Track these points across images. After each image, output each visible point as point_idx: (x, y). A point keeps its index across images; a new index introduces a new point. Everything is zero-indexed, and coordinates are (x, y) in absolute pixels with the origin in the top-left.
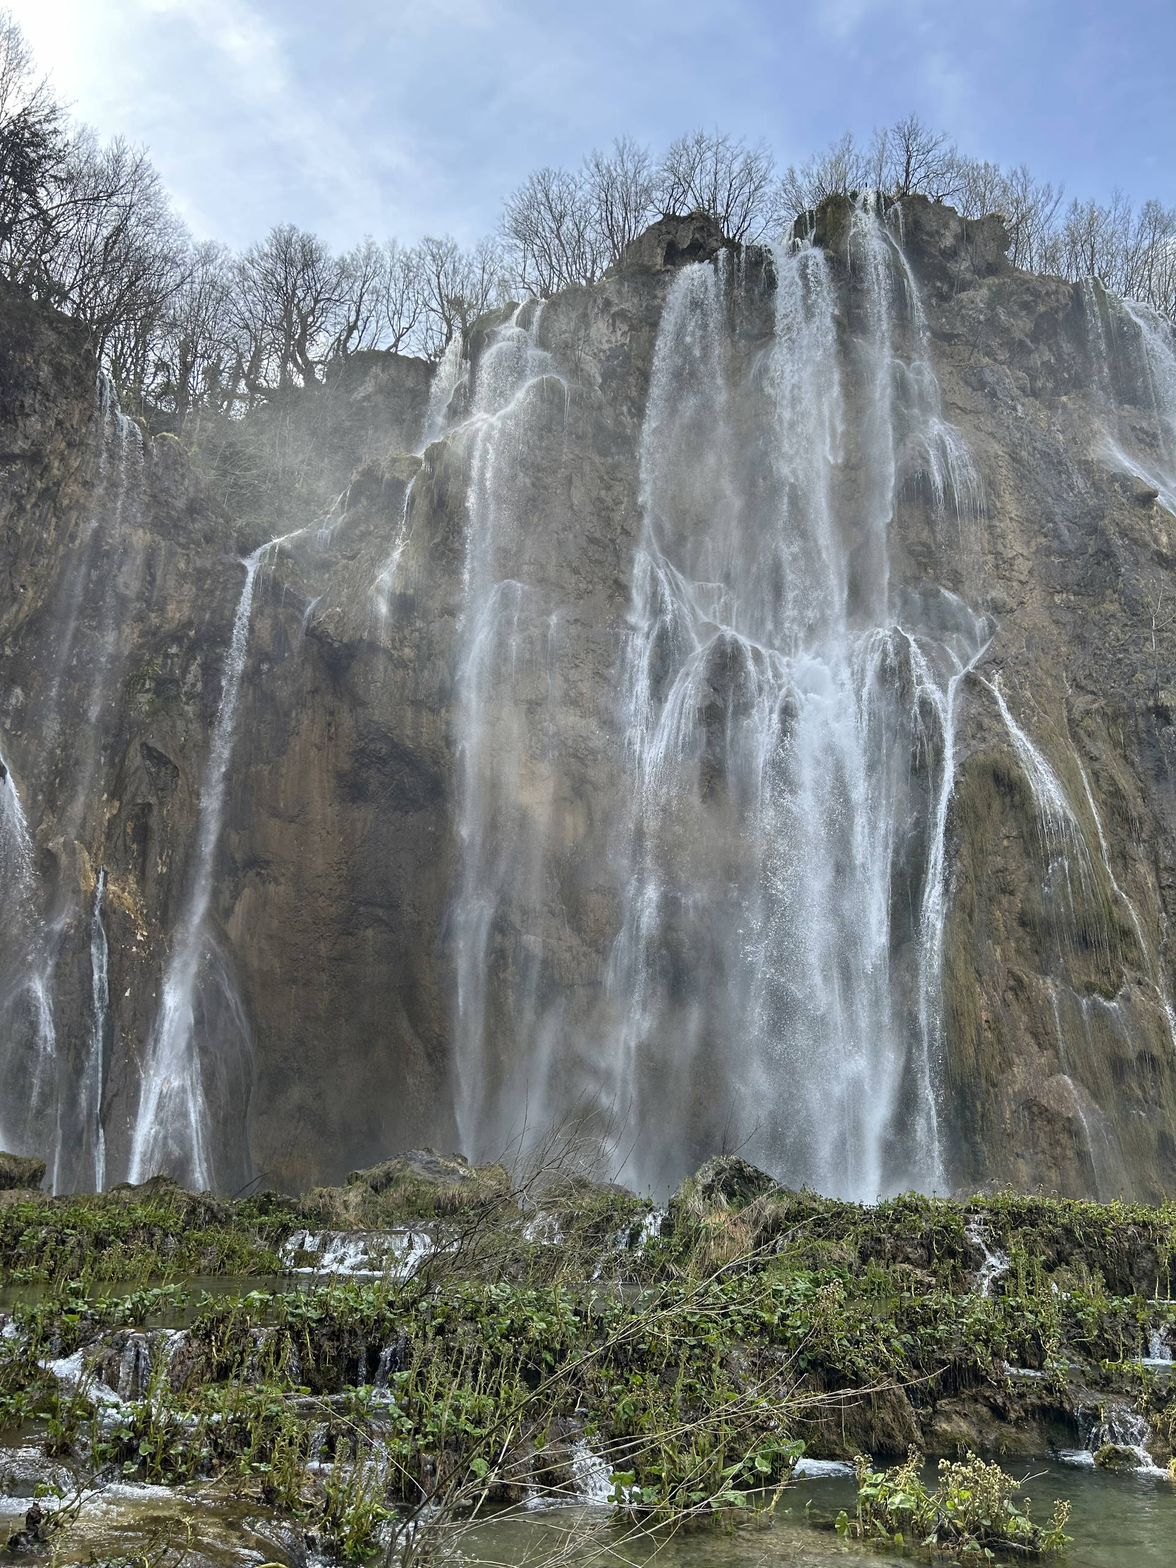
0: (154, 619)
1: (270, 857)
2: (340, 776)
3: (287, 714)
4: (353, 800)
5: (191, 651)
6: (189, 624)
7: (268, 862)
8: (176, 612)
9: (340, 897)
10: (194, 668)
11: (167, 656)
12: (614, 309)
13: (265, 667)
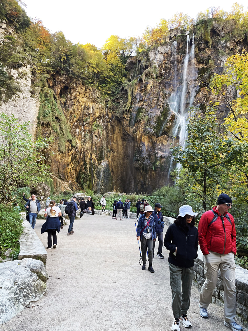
0: (94, 116)
1: (114, 149)
2: (121, 137)
3: (114, 128)
4: (124, 141)
5: (100, 119)
6: (99, 115)
7: (114, 150)
8: (97, 114)
9: (123, 155)
10: (101, 122)
11: (97, 121)
12: (160, 52)
13: (111, 120)
